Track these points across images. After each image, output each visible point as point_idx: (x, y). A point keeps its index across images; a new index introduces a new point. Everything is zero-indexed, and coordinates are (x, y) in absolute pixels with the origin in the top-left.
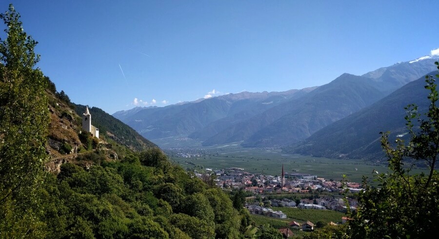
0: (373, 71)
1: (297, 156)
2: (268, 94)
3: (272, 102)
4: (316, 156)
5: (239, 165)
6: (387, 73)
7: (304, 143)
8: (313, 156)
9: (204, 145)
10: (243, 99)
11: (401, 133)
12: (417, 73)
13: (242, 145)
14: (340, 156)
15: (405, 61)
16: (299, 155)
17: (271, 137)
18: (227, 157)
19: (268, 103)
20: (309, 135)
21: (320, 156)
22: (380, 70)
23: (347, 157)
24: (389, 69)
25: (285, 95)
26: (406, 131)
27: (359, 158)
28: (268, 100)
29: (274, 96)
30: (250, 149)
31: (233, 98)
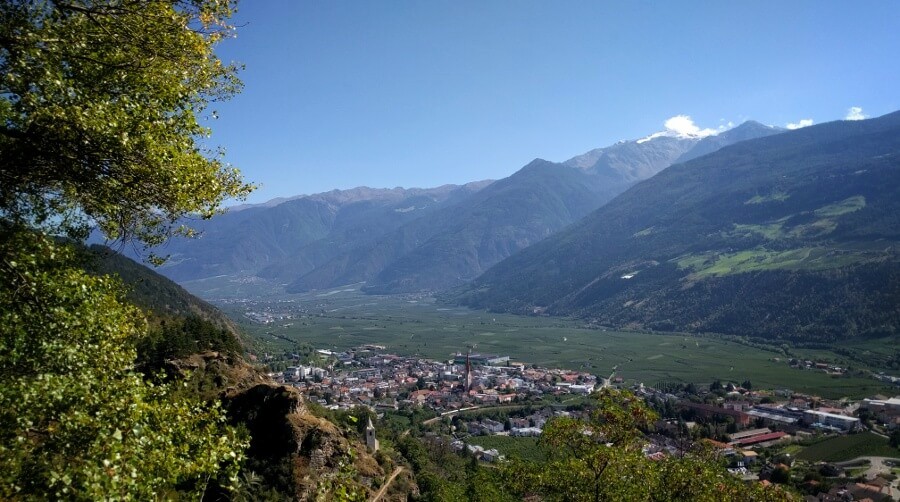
0: (582, 153)
1: (464, 311)
2: (405, 192)
3: (412, 208)
4: (496, 312)
5: (372, 337)
6: (604, 160)
7: (473, 286)
8: (491, 312)
9: (290, 291)
10: (359, 200)
11: (627, 273)
12: (648, 161)
13: (363, 289)
14: (535, 311)
15: (630, 139)
16: (466, 308)
17: (416, 276)
18: (344, 318)
19: (405, 211)
20: (480, 271)
21: (501, 311)
22: (593, 153)
23: (546, 312)
24: (606, 151)
25: (435, 196)
26: (635, 269)
27: (564, 315)
28: (405, 204)
29: (417, 198)
30: (380, 297)
31: (342, 199)
